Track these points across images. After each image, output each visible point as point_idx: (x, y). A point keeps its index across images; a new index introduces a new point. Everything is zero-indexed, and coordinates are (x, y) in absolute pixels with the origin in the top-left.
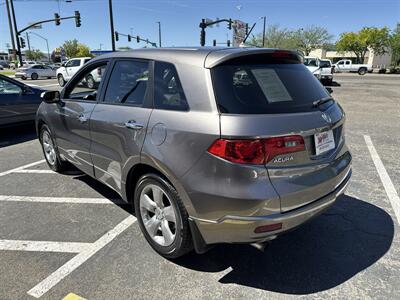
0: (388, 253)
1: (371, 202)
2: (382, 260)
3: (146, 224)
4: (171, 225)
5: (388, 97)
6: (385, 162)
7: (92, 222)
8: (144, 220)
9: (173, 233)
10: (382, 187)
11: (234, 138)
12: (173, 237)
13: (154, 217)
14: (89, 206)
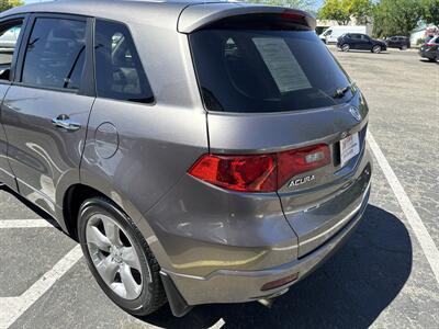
0: (411, 277)
1: (380, 206)
2: (406, 289)
3: (97, 266)
4: (135, 273)
5: (375, 73)
6: (385, 152)
7: (19, 261)
8: (95, 260)
9: (139, 283)
10: (387, 185)
11: (231, 154)
12: (138, 288)
13: (109, 258)
14: (16, 232)
